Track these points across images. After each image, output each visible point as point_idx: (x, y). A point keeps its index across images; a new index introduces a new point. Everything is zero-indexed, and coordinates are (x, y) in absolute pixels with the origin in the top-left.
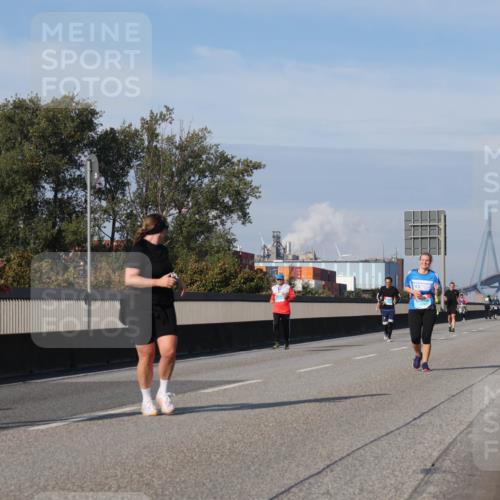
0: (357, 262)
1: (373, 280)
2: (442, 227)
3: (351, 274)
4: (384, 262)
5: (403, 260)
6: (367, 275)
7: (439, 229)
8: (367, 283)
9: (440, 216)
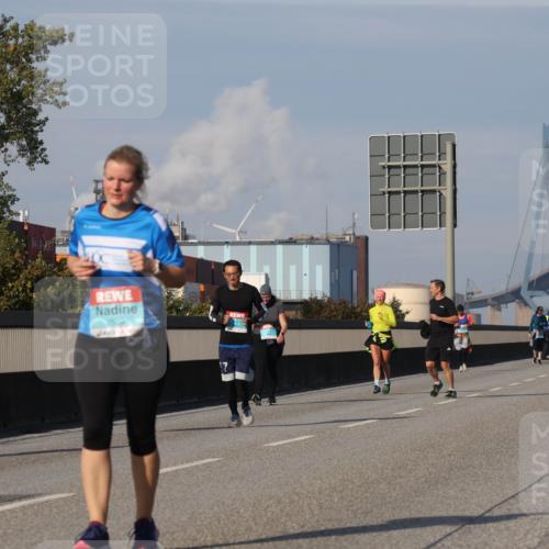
0: (272, 243)
1: (306, 280)
2: (447, 168)
3: (260, 269)
4: (328, 242)
5: (367, 239)
6: (293, 269)
7: (442, 173)
8: (293, 287)
9: (443, 145)
